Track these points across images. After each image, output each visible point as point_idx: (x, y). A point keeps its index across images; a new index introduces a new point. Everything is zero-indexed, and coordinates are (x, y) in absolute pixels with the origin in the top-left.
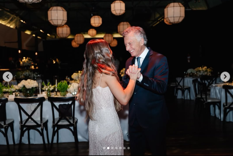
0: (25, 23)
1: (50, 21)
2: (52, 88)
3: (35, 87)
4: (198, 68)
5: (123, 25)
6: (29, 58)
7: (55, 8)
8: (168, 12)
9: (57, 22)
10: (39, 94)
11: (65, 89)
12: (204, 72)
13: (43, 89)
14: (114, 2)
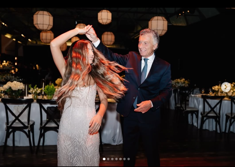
0: (7, 26)
1: (36, 25)
2: (39, 91)
3: (21, 89)
4: (177, 80)
5: (107, 35)
6: (10, 62)
7: (41, 12)
8: (152, 25)
9: (43, 27)
10: (25, 96)
11: (52, 92)
12: (182, 84)
13: (30, 91)
14: (101, 11)
